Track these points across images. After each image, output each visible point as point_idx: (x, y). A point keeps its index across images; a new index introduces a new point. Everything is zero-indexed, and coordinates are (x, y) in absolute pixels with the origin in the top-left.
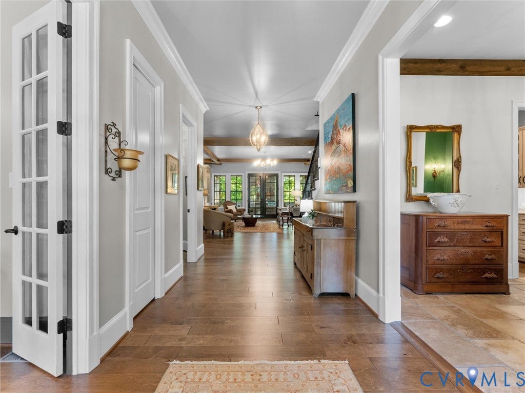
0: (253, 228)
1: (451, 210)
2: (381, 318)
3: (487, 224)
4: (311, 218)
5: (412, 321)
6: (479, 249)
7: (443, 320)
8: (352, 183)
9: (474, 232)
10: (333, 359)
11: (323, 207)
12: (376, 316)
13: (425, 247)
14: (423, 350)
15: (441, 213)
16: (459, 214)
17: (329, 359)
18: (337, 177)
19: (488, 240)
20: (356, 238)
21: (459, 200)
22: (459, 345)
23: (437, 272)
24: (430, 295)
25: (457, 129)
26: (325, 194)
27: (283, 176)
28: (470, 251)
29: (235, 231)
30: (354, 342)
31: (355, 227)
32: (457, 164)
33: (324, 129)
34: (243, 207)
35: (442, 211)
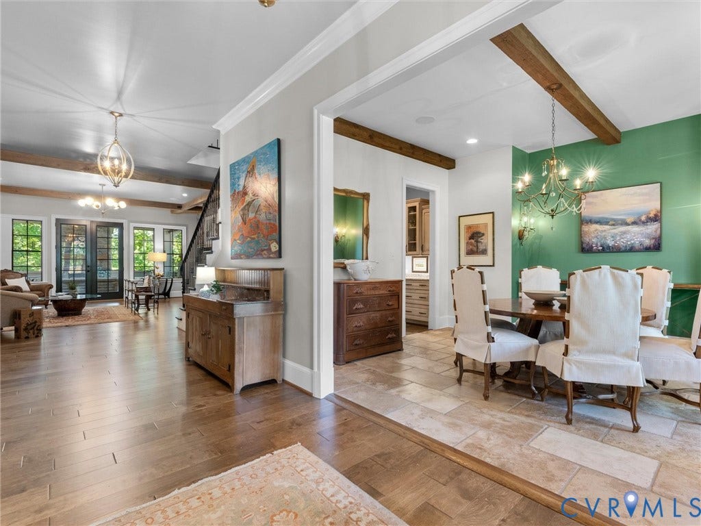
0: (77, 318)
1: (364, 277)
2: (315, 395)
3: (390, 289)
4: (215, 291)
5: (343, 390)
6: (384, 313)
7: (365, 382)
8: (277, 246)
9: (380, 297)
10: (285, 447)
11: (230, 277)
12: (310, 395)
13: (345, 315)
14: (358, 411)
15: (355, 280)
16: (370, 280)
17: (281, 448)
18: (254, 239)
19: (390, 303)
20: (283, 312)
21: (370, 267)
22: (382, 398)
23: (355, 339)
24: (349, 364)
25: (366, 197)
26: (232, 259)
27: (132, 228)
28: (378, 314)
29: (44, 325)
30: (299, 425)
31: (282, 300)
32: (366, 231)
33: (231, 171)
34: (45, 281)
35: (356, 278)
